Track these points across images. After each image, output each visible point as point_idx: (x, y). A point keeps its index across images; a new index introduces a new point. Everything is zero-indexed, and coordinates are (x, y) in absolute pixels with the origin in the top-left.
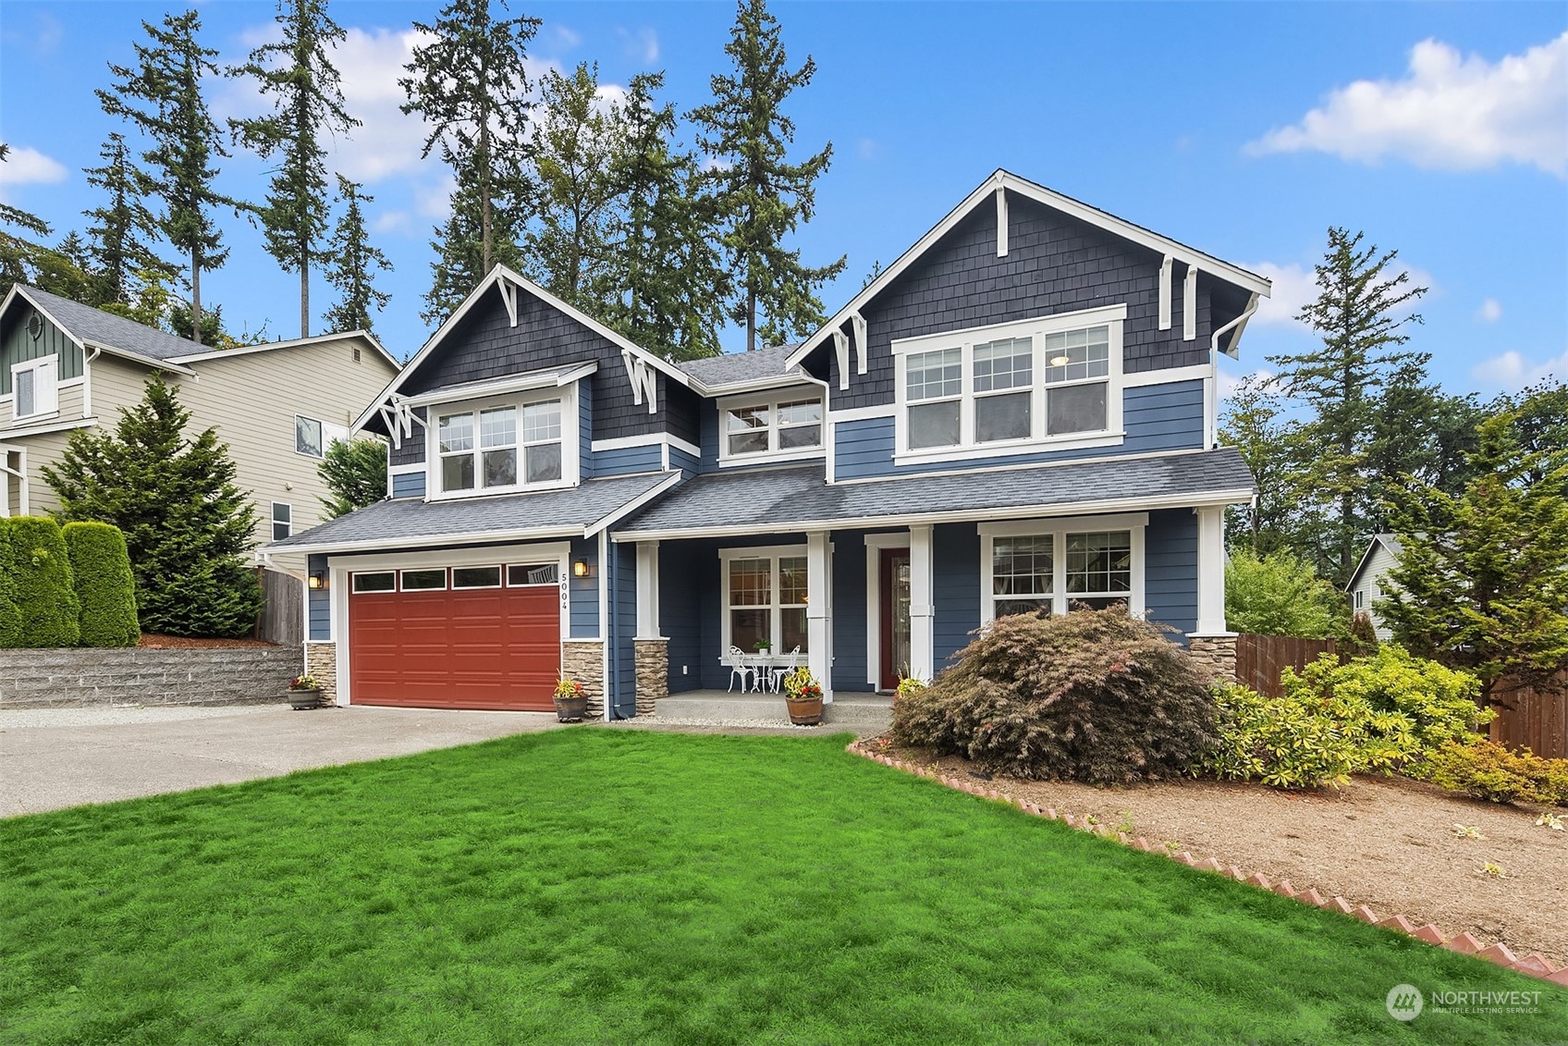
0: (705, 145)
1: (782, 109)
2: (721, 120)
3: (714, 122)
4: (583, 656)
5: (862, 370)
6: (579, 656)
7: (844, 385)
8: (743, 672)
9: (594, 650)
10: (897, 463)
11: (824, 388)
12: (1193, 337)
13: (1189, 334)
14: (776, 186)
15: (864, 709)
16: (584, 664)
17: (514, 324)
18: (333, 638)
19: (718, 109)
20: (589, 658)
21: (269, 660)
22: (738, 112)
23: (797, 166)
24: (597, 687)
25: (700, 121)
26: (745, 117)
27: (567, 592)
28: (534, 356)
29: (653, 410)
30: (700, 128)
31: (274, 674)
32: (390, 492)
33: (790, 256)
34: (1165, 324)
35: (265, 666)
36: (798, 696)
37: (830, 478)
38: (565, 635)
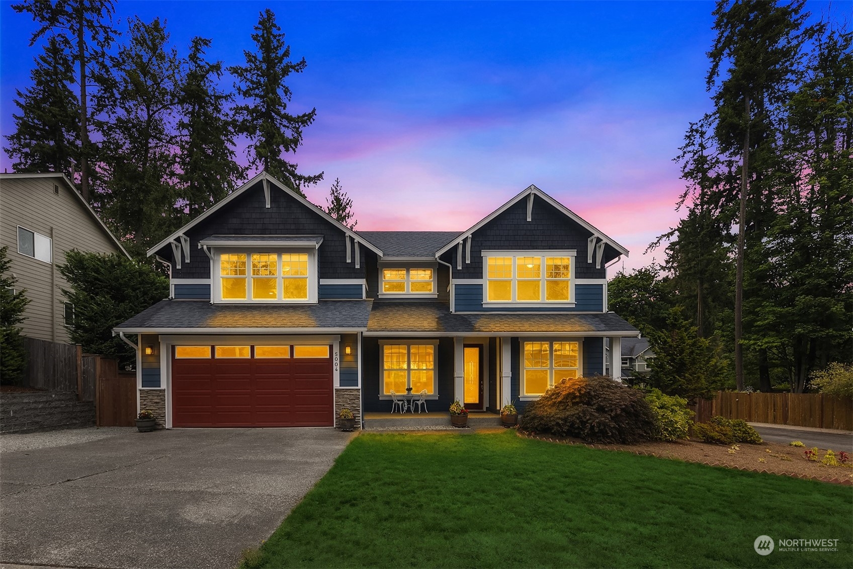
0: (239, 89)
1: (286, 81)
2: (249, 77)
3: (245, 77)
4: (348, 396)
5: (468, 262)
6: (345, 396)
7: (460, 268)
8: (400, 403)
9: (355, 393)
10: (484, 306)
11: (449, 267)
12: (600, 268)
13: (598, 267)
14: (280, 124)
15: (483, 419)
16: (348, 400)
17: (268, 206)
18: (163, 386)
19: (246, 70)
20: (352, 397)
21: (56, 400)
22: (258, 75)
23: (294, 116)
24: (357, 413)
25: (236, 75)
26: (262, 80)
27: (338, 362)
28: (281, 227)
29: (358, 266)
30: (235, 79)
31: (59, 410)
32: (172, 295)
33: (292, 166)
34: (590, 261)
35: (53, 404)
36: (459, 414)
37: (452, 309)
38: (336, 384)
